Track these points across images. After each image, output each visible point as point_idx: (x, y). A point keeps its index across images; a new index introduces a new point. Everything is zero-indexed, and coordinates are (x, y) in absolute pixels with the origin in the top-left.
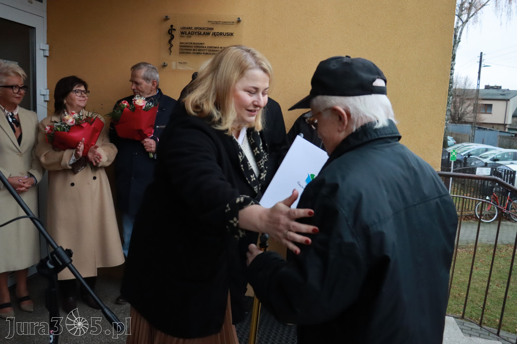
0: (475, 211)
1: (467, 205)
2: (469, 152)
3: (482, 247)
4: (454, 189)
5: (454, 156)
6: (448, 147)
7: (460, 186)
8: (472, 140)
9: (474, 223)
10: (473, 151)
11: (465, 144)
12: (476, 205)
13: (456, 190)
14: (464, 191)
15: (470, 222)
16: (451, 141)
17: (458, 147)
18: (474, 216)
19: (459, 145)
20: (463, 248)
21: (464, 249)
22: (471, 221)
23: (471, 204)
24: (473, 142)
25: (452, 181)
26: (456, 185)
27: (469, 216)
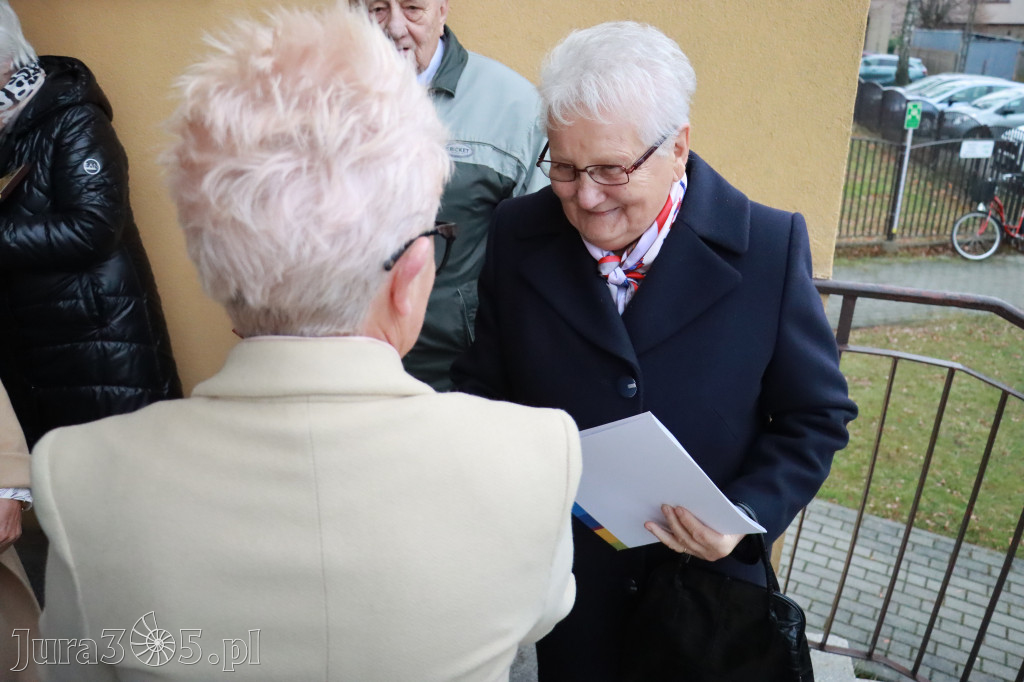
0: (951, 236)
1: (937, 216)
2: (952, 97)
3: (960, 322)
4: (913, 178)
5: (914, 117)
6: (911, 81)
7: (924, 174)
8: (960, 67)
9: (947, 262)
10: (959, 93)
11: (944, 77)
12: (955, 223)
13: (915, 182)
14: (933, 184)
15: (940, 260)
16: (916, 67)
17: (930, 84)
18: (950, 246)
19: (933, 79)
20: (919, 326)
21: (921, 330)
22: (943, 257)
23: (945, 216)
24: (962, 71)
25: (909, 161)
26: (918, 169)
27: (940, 245)
